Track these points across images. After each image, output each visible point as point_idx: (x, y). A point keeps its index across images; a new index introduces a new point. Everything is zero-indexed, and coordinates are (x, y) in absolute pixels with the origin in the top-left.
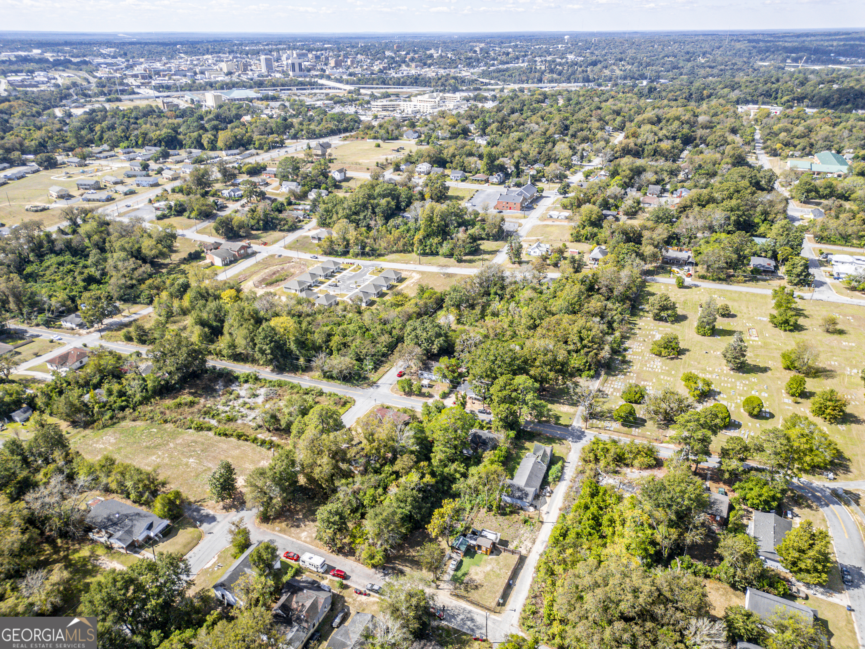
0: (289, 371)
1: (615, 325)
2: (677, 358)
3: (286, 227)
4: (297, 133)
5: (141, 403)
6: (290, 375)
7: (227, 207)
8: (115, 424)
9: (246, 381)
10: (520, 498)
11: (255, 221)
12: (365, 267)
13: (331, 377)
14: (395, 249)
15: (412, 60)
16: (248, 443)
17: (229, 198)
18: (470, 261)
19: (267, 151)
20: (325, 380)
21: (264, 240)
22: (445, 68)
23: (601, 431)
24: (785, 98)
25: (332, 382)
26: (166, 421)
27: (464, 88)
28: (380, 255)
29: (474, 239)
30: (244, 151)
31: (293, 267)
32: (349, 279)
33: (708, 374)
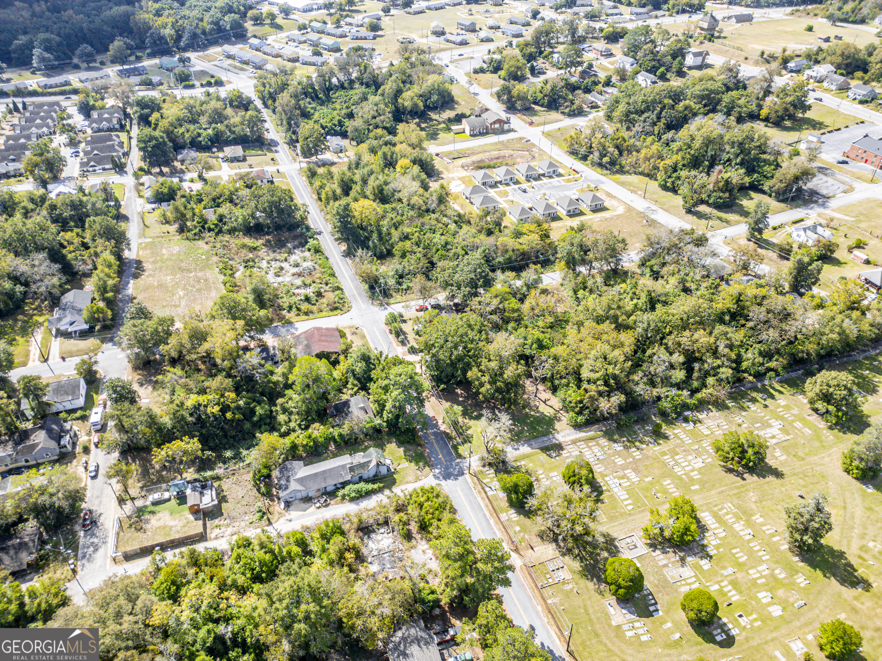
1: (711, 380)
2: (740, 475)
3: (567, 111)
5: (227, 232)
7: (544, 73)
8: (194, 240)
9: (309, 250)
12: (587, 180)
14: (640, 169)
20: (360, 280)
21: (534, 119)
23: (478, 486)
25: (362, 284)
28: (618, 172)
29: (728, 186)
31: (522, 157)
32: (549, 188)
33: (742, 523)
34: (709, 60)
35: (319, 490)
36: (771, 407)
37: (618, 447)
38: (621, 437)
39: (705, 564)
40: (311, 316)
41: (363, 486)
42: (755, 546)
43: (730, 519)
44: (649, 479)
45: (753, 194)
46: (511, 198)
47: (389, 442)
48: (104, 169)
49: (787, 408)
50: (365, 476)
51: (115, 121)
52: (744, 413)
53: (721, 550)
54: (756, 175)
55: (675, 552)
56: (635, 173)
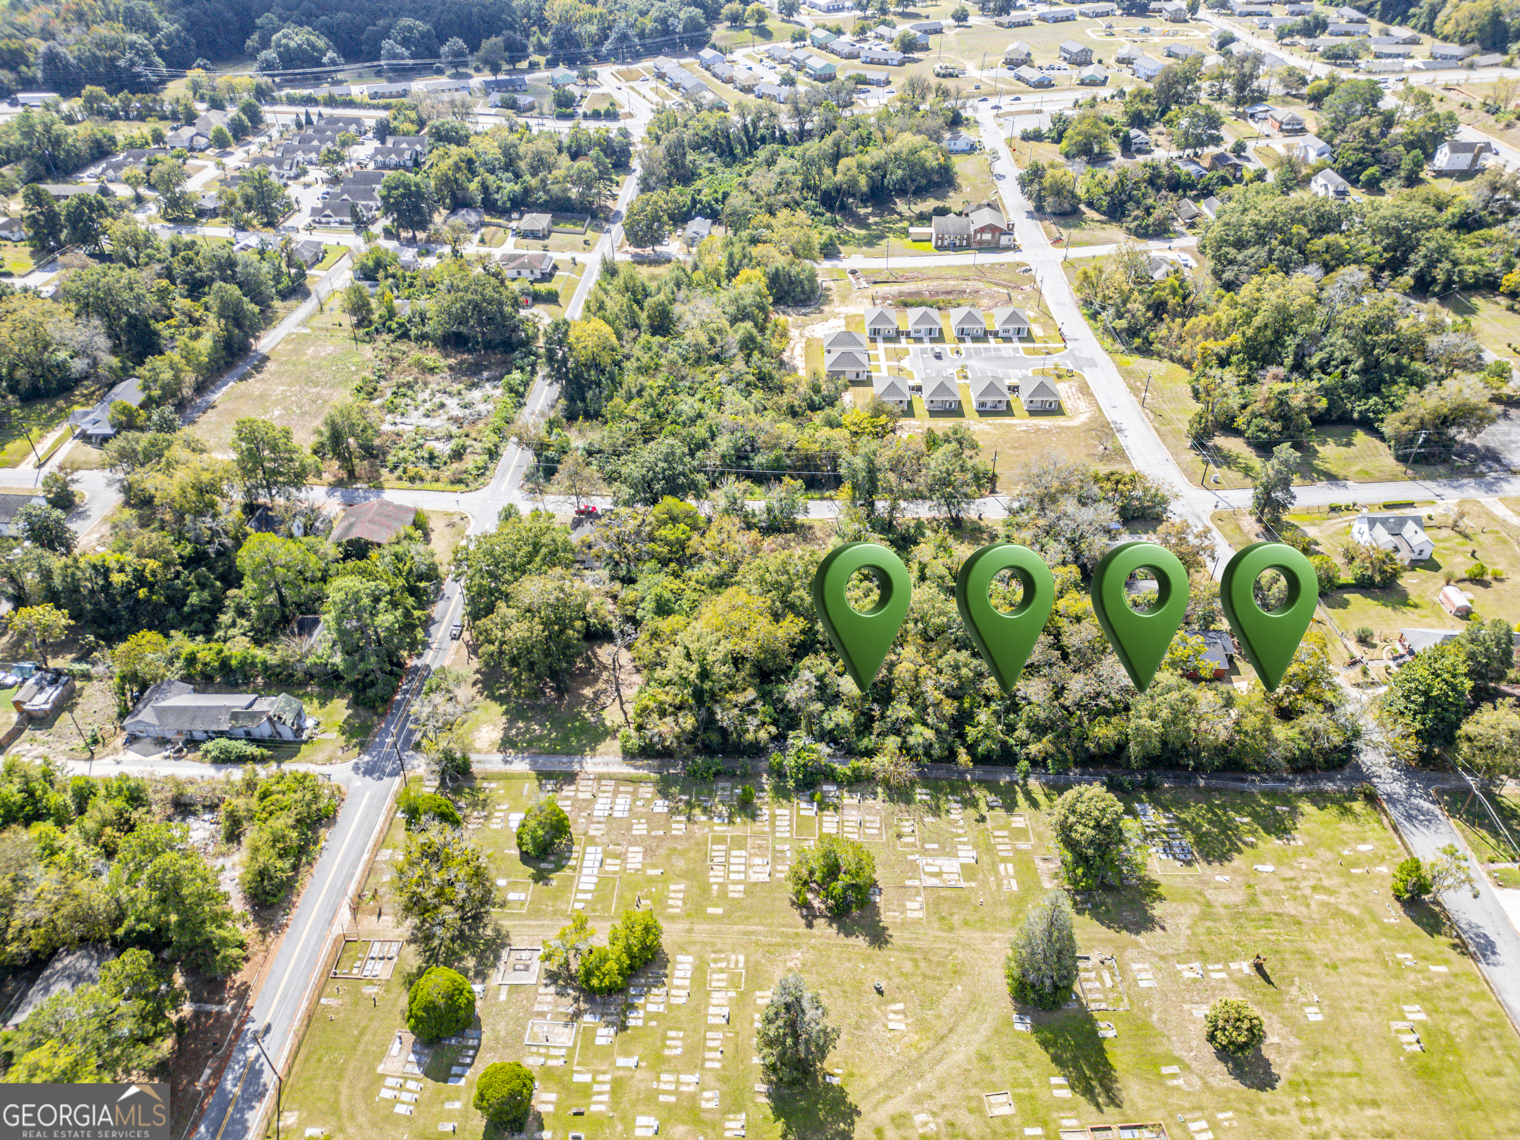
2: (810, 915)
3: (1137, 225)
8: (363, 341)
9: (502, 386)
12: (1068, 355)
14: (1179, 351)
21: (1068, 233)
28: (1141, 351)
31: (992, 297)
32: (987, 359)
33: (732, 994)
34: (1491, 162)
35: (179, 733)
36: (989, 824)
37: (661, 806)
38: (682, 792)
39: (604, 1035)
40: (418, 484)
41: (241, 746)
42: (715, 1040)
43: (718, 979)
44: (657, 872)
45: (1360, 437)
46: (905, 363)
47: (342, 696)
48: (342, 223)
49: (1021, 833)
50: (256, 733)
51: (407, 155)
52: (929, 819)
53: (654, 1023)
54: (1374, 399)
55: (576, 1000)
56: (1171, 358)
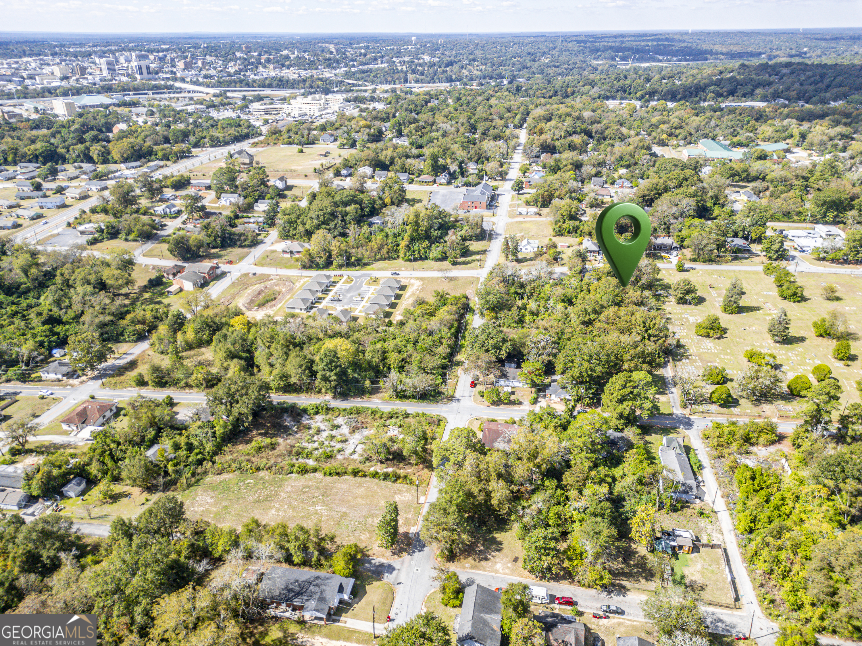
0: (355, 396)
3: (247, 243)
4: (199, 141)
5: (215, 453)
6: (356, 399)
7: (165, 225)
8: (198, 481)
9: (317, 413)
10: (686, 492)
11: (212, 239)
12: (356, 277)
13: (405, 397)
14: (379, 256)
15: (268, 61)
16: (367, 479)
17: (164, 216)
18: (466, 263)
19: (175, 162)
20: (398, 401)
21: (227, 258)
22: (306, 70)
23: (704, 415)
24: (639, 94)
25: (407, 402)
26: (258, 469)
27: (335, 89)
28: (366, 264)
29: (464, 240)
30: (146, 163)
32: (347, 292)
34: (290, 182)
52: (674, 320)
